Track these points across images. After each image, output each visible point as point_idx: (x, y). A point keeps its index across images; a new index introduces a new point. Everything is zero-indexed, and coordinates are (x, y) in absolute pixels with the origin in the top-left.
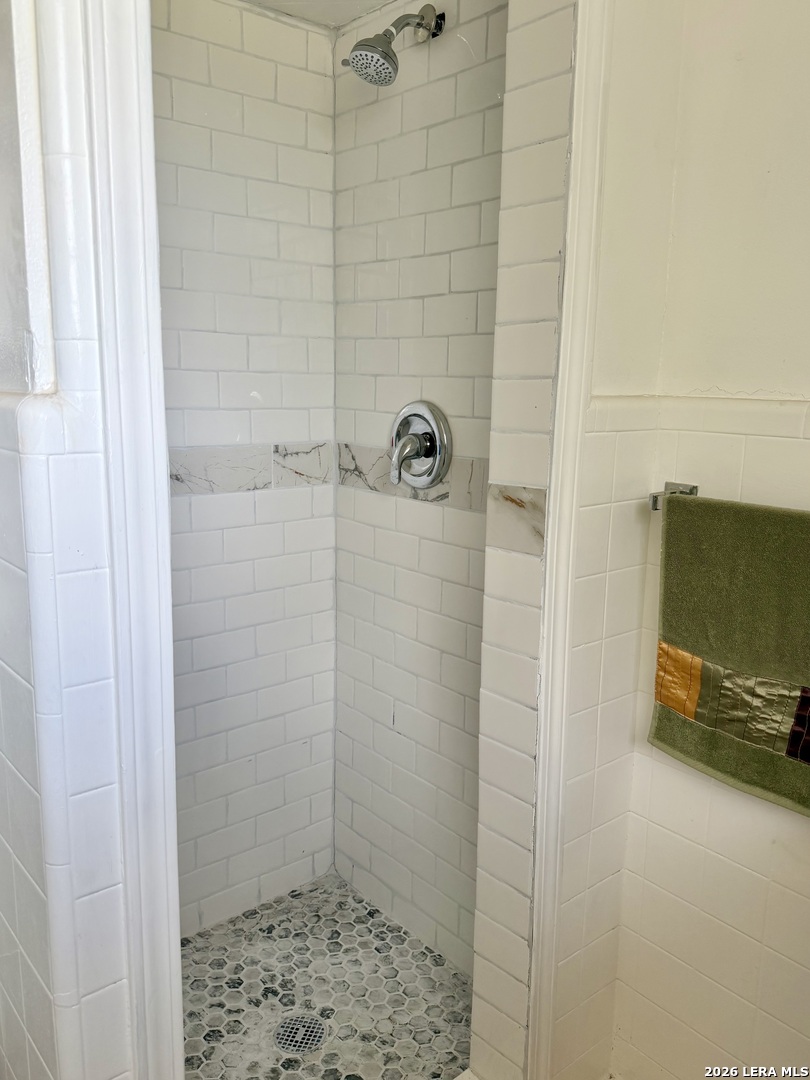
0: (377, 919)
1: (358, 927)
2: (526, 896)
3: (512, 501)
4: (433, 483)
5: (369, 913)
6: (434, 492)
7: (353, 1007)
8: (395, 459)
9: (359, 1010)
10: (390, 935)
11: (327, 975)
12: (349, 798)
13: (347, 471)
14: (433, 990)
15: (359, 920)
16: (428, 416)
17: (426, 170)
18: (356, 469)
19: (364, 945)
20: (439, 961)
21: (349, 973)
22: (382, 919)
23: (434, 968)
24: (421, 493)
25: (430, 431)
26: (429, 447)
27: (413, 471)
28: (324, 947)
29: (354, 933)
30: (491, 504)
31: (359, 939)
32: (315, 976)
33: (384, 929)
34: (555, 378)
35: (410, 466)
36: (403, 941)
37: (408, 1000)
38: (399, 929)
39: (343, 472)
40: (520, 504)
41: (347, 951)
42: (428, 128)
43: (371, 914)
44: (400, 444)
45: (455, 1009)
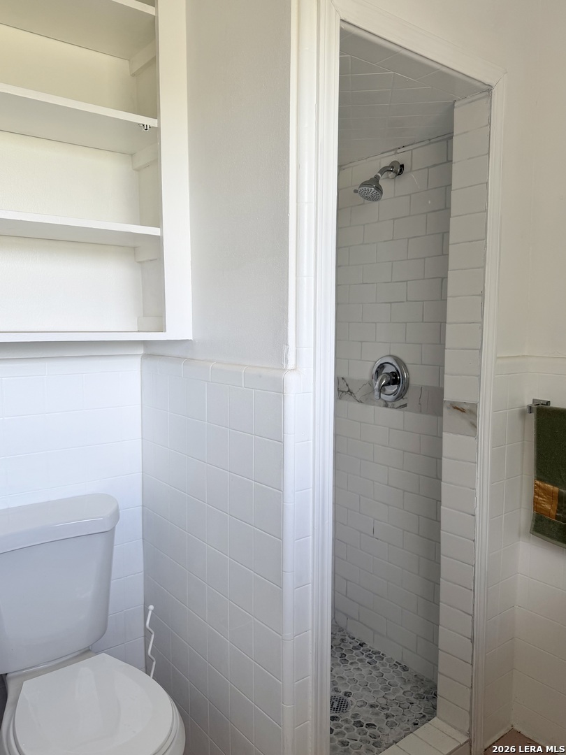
0: (365, 648)
1: (355, 651)
2: (469, 615)
3: (458, 409)
4: (397, 399)
5: (360, 645)
6: (398, 403)
7: (362, 691)
8: (377, 386)
9: (366, 693)
10: (374, 656)
11: (344, 675)
12: (345, 579)
13: (343, 392)
14: (405, 683)
15: (355, 648)
16: (394, 363)
17: (393, 240)
18: (349, 391)
19: (361, 660)
20: (405, 669)
21: (356, 675)
22: (368, 647)
23: (403, 672)
24: (390, 404)
25: (395, 371)
26: (395, 379)
27: (386, 392)
28: (339, 662)
29: (353, 654)
30: (445, 411)
31: (357, 658)
32: (337, 676)
33: (370, 653)
34: (481, 350)
35: (385, 390)
36: (383, 658)
37: (392, 688)
38: (379, 653)
39: (341, 393)
40: (463, 411)
41: (351, 663)
42: (394, 219)
43: (361, 645)
44: (380, 378)
45: (419, 693)
